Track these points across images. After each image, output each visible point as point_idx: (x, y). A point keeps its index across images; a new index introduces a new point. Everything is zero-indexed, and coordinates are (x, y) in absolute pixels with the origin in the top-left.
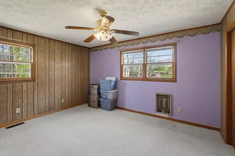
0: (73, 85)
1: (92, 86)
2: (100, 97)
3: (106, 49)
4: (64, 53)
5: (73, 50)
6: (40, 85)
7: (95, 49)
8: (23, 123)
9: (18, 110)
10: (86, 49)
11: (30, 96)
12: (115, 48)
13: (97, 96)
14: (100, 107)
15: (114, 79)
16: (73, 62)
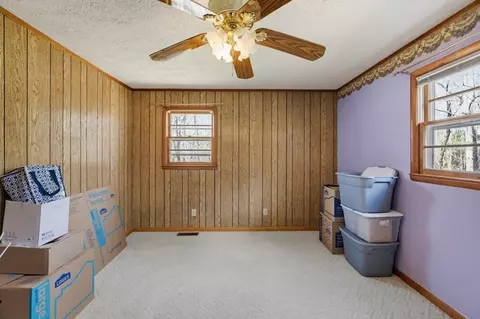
0: (290, 182)
1: (326, 188)
2: (343, 224)
3: (370, 82)
4: (269, 113)
5: (290, 103)
6: (224, 176)
7: (347, 89)
8: (196, 234)
9: (194, 212)
10: (324, 95)
11: (210, 192)
12: (397, 69)
13: (333, 219)
14: (343, 253)
15: (388, 175)
16: (290, 130)
